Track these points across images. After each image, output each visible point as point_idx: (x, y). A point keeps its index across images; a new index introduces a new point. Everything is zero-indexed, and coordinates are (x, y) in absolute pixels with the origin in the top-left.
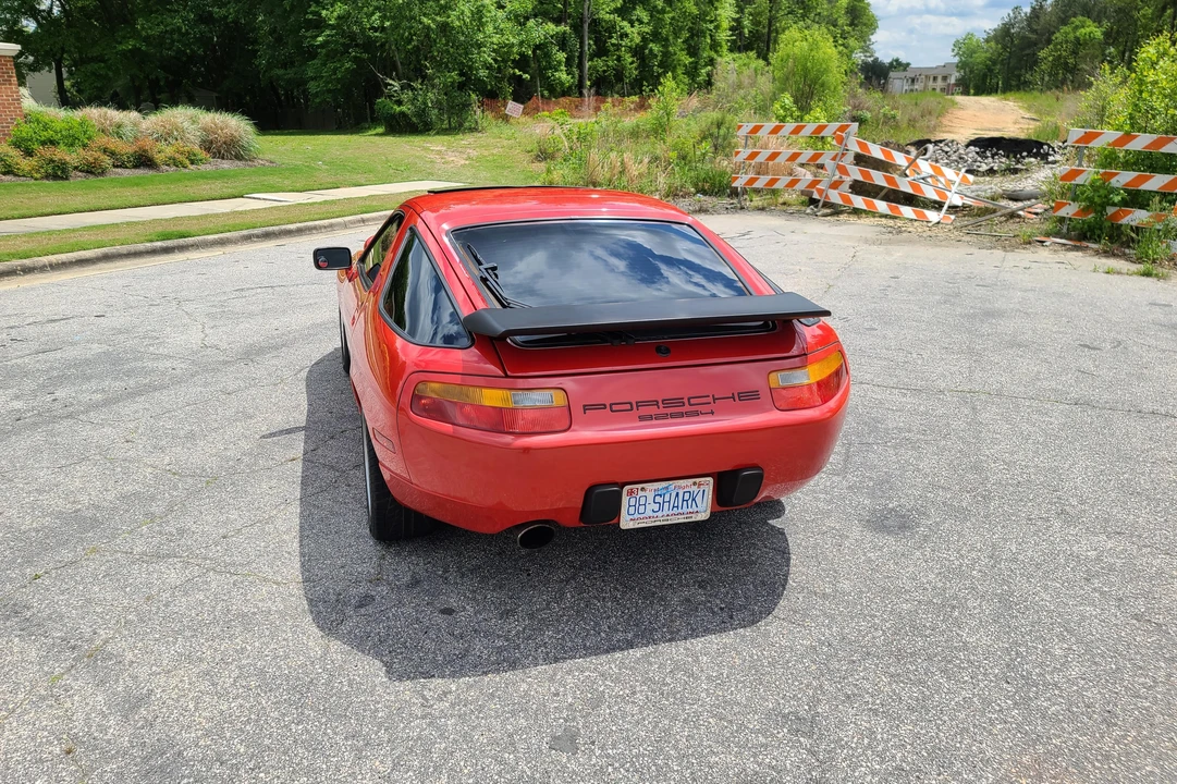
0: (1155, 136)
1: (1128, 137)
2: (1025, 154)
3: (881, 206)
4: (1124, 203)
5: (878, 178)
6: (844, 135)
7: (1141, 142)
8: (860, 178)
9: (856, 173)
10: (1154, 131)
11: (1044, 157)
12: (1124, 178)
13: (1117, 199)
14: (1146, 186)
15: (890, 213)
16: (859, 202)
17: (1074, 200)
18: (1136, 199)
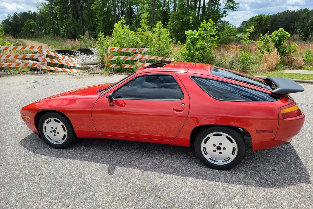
0: (126, 49)
1: (120, 49)
2: (70, 54)
3: (60, 69)
4: (125, 63)
5: (56, 61)
6: (41, 49)
7: (123, 50)
8: (51, 62)
9: (48, 60)
10: (125, 47)
11: (75, 55)
12: (122, 58)
13: (124, 62)
14: (127, 59)
15: (63, 71)
16: (52, 68)
17: (113, 64)
18: (127, 62)
